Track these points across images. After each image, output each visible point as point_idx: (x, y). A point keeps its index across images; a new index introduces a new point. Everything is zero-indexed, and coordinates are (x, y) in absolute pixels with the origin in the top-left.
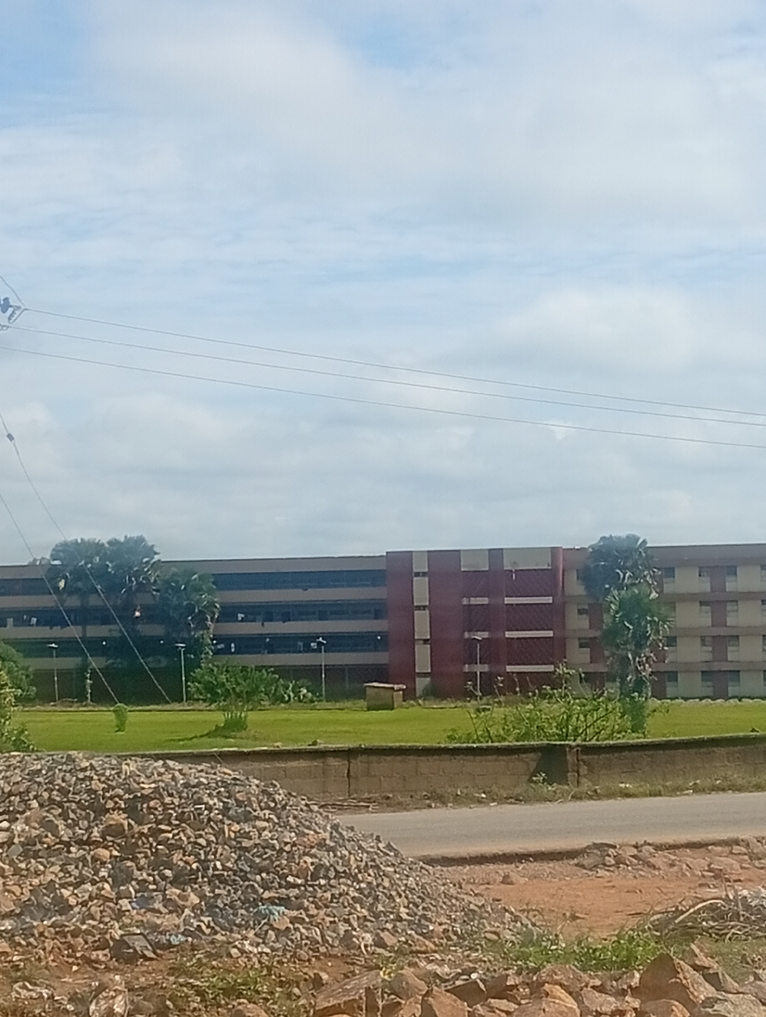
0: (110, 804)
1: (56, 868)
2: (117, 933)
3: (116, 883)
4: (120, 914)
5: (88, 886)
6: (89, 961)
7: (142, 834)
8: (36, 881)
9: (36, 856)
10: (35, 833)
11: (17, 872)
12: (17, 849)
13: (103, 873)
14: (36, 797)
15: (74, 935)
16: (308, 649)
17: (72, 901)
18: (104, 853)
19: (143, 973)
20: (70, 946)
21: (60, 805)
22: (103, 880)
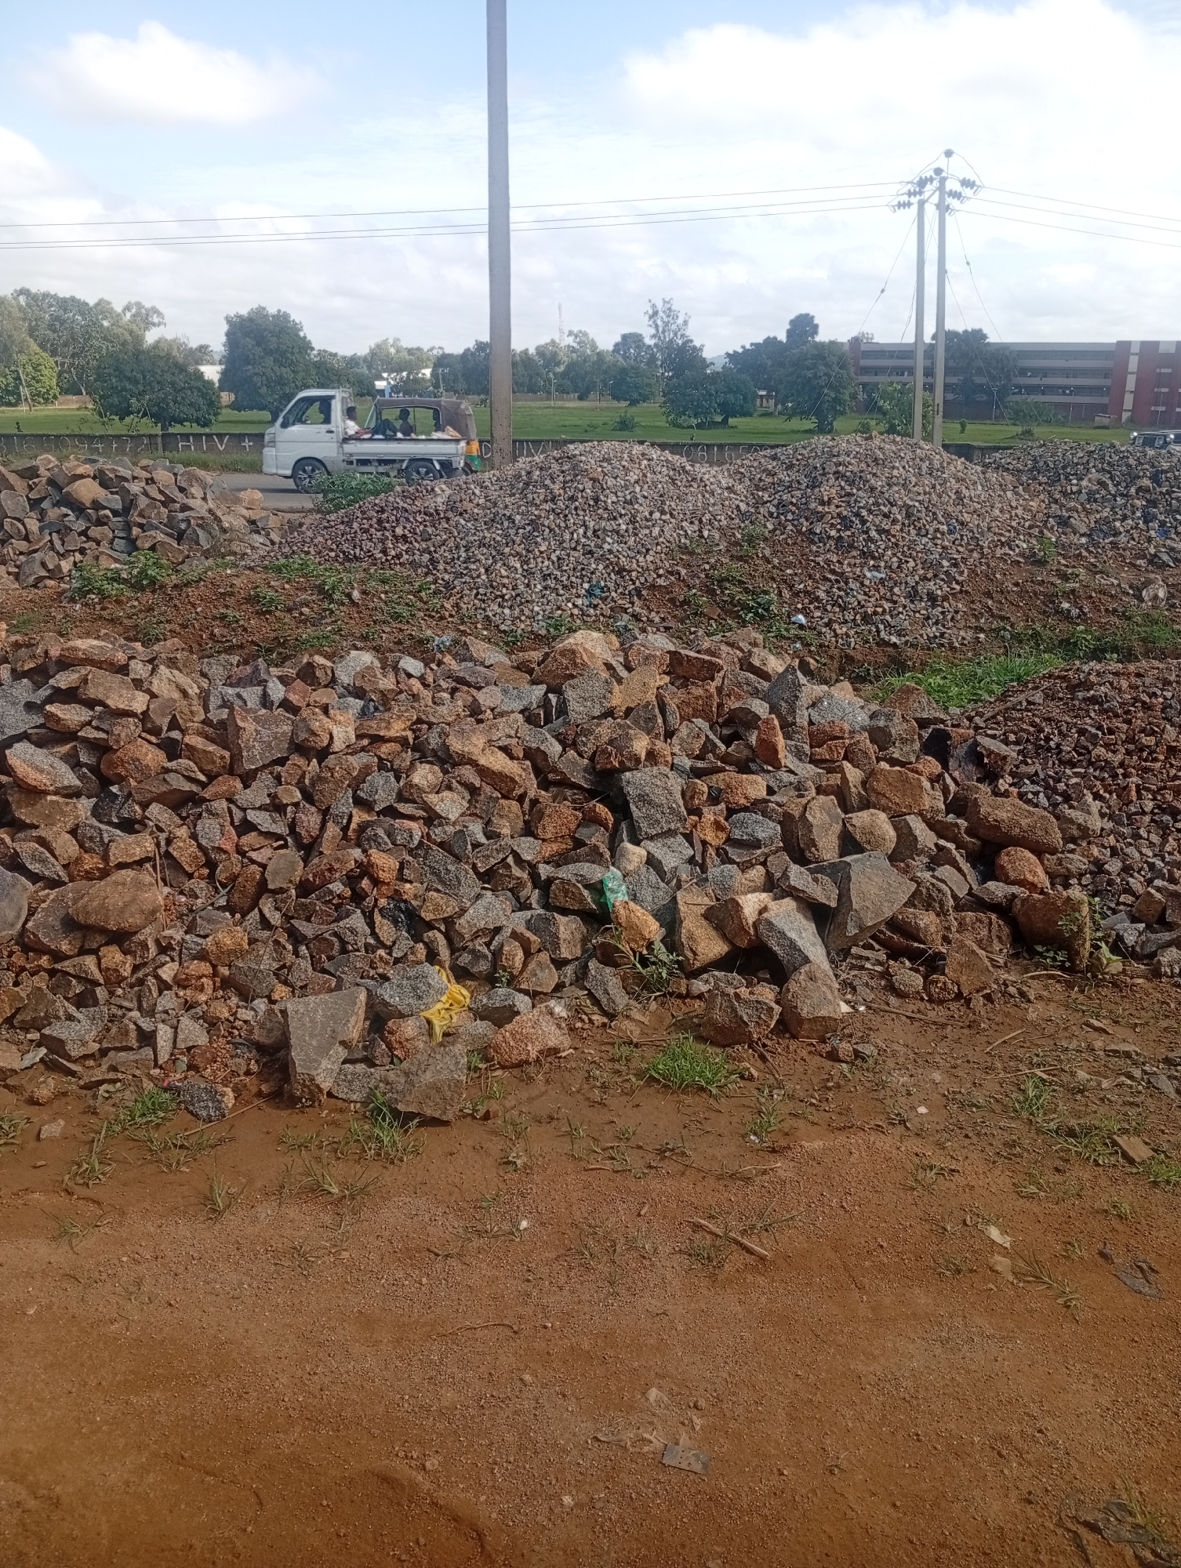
0: (1141, 474)
1: (1108, 509)
2: (1152, 551)
3: (1146, 522)
4: (1149, 540)
5: (1130, 522)
6: (1134, 566)
7: (1161, 492)
8: (1098, 516)
9: (1095, 501)
10: (1094, 488)
11: (1084, 509)
12: (1083, 497)
13: (1138, 514)
14: (1094, 467)
15: (1124, 550)
16: (1064, 393)
17: (1122, 529)
18: (1138, 503)
19: (1171, 575)
20: (1122, 556)
21: (1109, 472)
22: (1139, 518)
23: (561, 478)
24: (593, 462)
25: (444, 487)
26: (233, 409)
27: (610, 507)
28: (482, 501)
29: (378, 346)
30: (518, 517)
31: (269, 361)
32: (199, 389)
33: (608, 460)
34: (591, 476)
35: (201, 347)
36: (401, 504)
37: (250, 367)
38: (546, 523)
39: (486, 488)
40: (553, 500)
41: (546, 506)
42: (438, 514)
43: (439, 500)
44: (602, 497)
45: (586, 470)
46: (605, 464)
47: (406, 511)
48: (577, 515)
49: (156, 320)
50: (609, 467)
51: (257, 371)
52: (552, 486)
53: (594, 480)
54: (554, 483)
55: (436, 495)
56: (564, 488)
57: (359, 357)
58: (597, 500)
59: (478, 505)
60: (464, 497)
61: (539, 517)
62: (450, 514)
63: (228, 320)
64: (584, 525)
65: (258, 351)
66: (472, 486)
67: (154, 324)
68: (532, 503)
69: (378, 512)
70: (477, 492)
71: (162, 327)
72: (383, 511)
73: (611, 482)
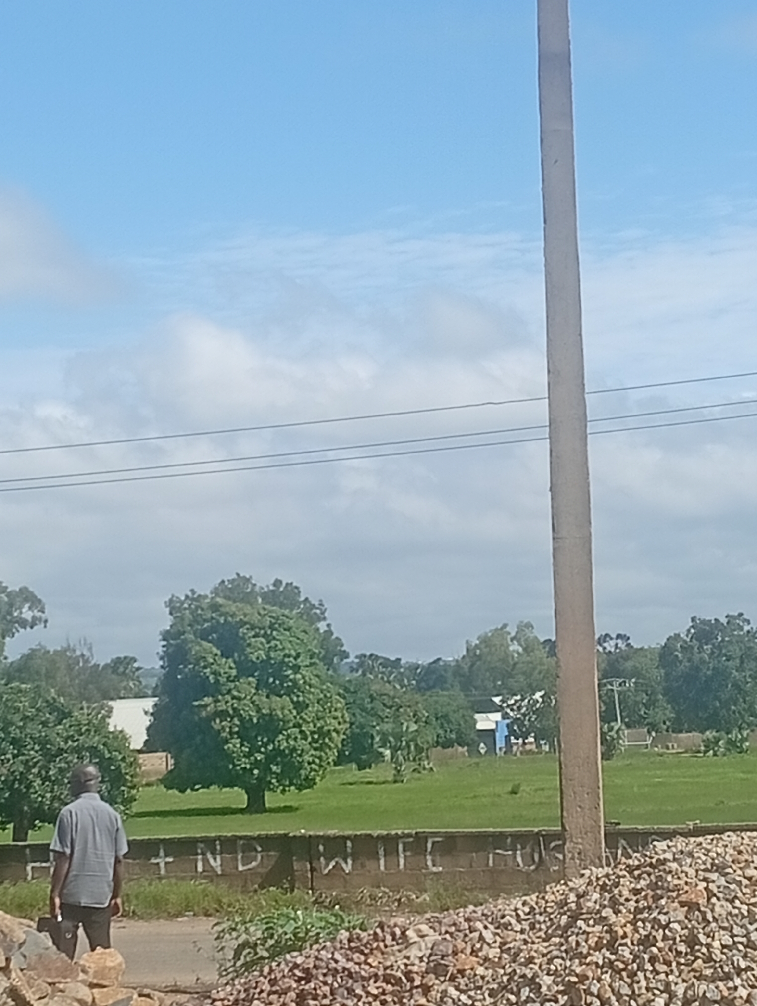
23: (632, 904)
24: (691, 872)
25: (424, 928)
26: (168, 788)
27: (717, 955)
28: (493, 953)
29: (485, 641)
30: (548, 980)
31: (248, 685)
32: (93, 750)
33: (720, 869)
34: (684, 898)
35: (118, 661)
36: (343, 963)
37: (207, 700)
38: (594, 990)
39: (507, 926)
40: (612, 946)
41: (598, 957)
42: (412, 980)
43: (414, 952)
44: (702, 938)
45: (677, 888)
46: (714, 876)
47: (350, 975)
48: (656, 972)
49: (27, 614)
50: (722, 881)
51: (222, 706)
52: (613, 918)
53: (691, 906)
54: (617, 912)
55: (408, 945)
56: (634, 923)
57: (447, 665)
58: (692, 941)
59: (486, 959)
60: (460, 945)
61: (583, 978)
62: (431, 979)
63: (173, 606)
64: (667, 989)
65: (228, 667)
66: (479, 925)
67: (23, 624)
68: (575, 954)
69: (300, 979)
70: (488, 935)
71: (39, 627)
72: (308, 976)
73: (721, 908)
